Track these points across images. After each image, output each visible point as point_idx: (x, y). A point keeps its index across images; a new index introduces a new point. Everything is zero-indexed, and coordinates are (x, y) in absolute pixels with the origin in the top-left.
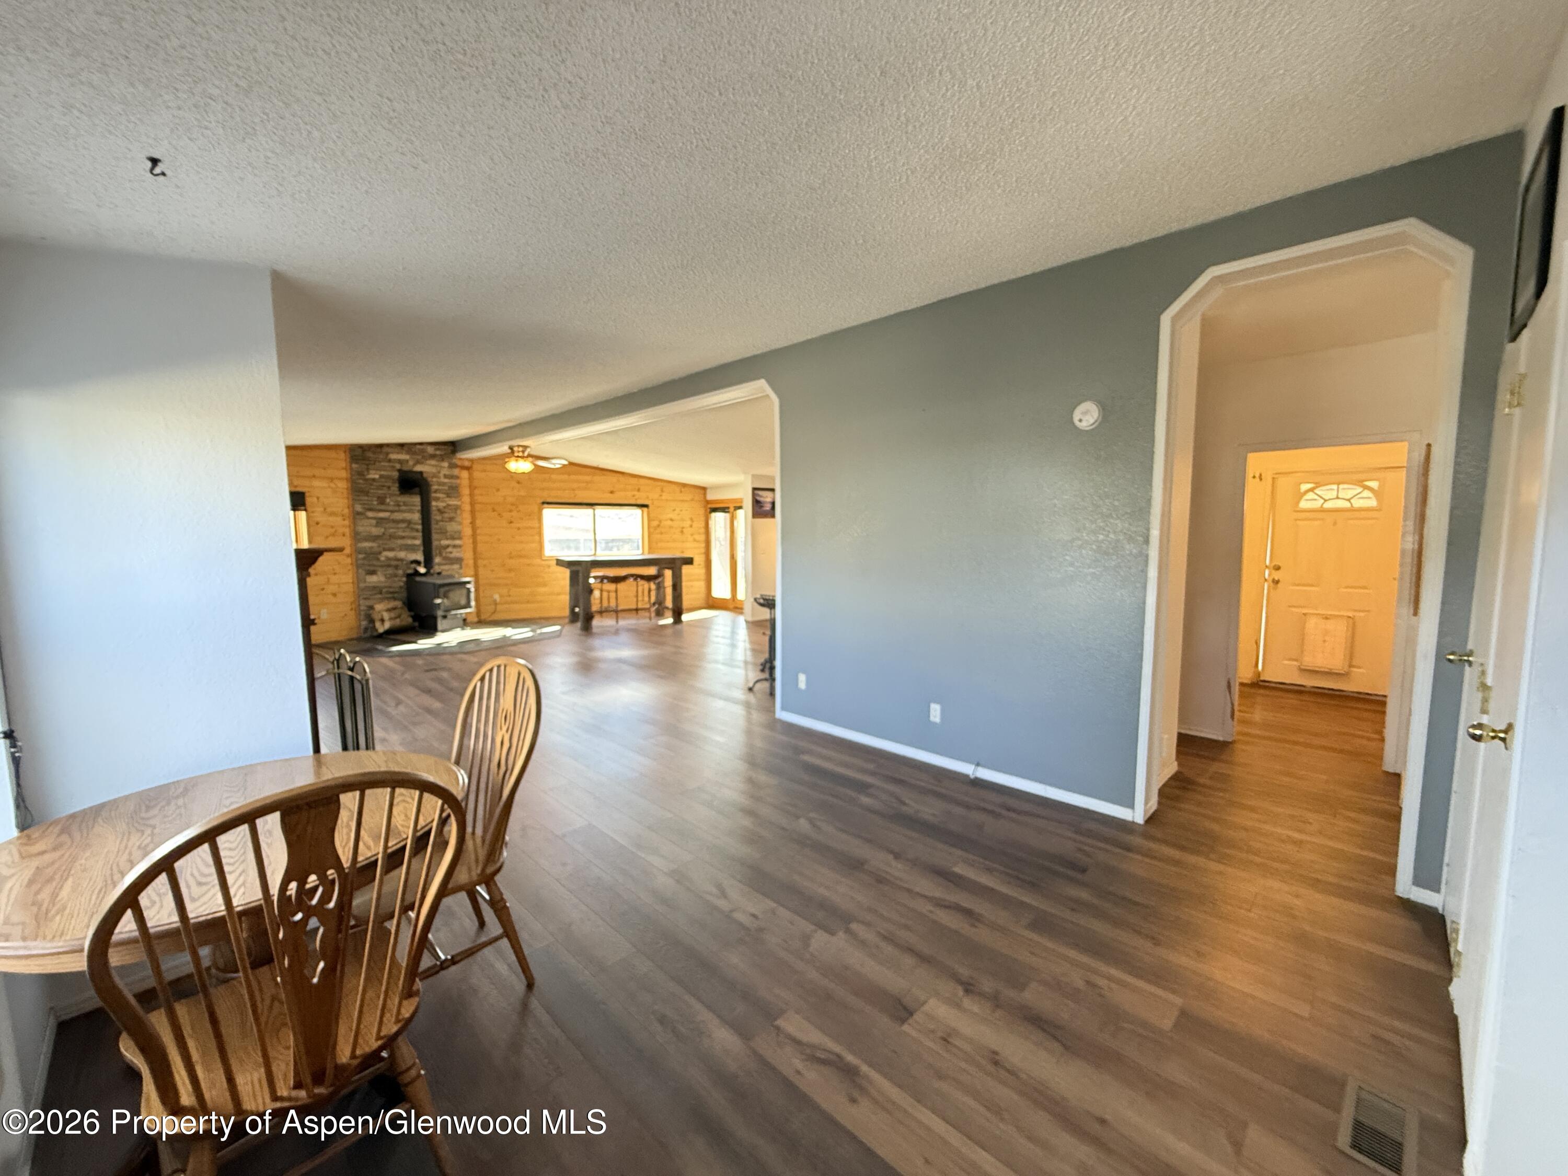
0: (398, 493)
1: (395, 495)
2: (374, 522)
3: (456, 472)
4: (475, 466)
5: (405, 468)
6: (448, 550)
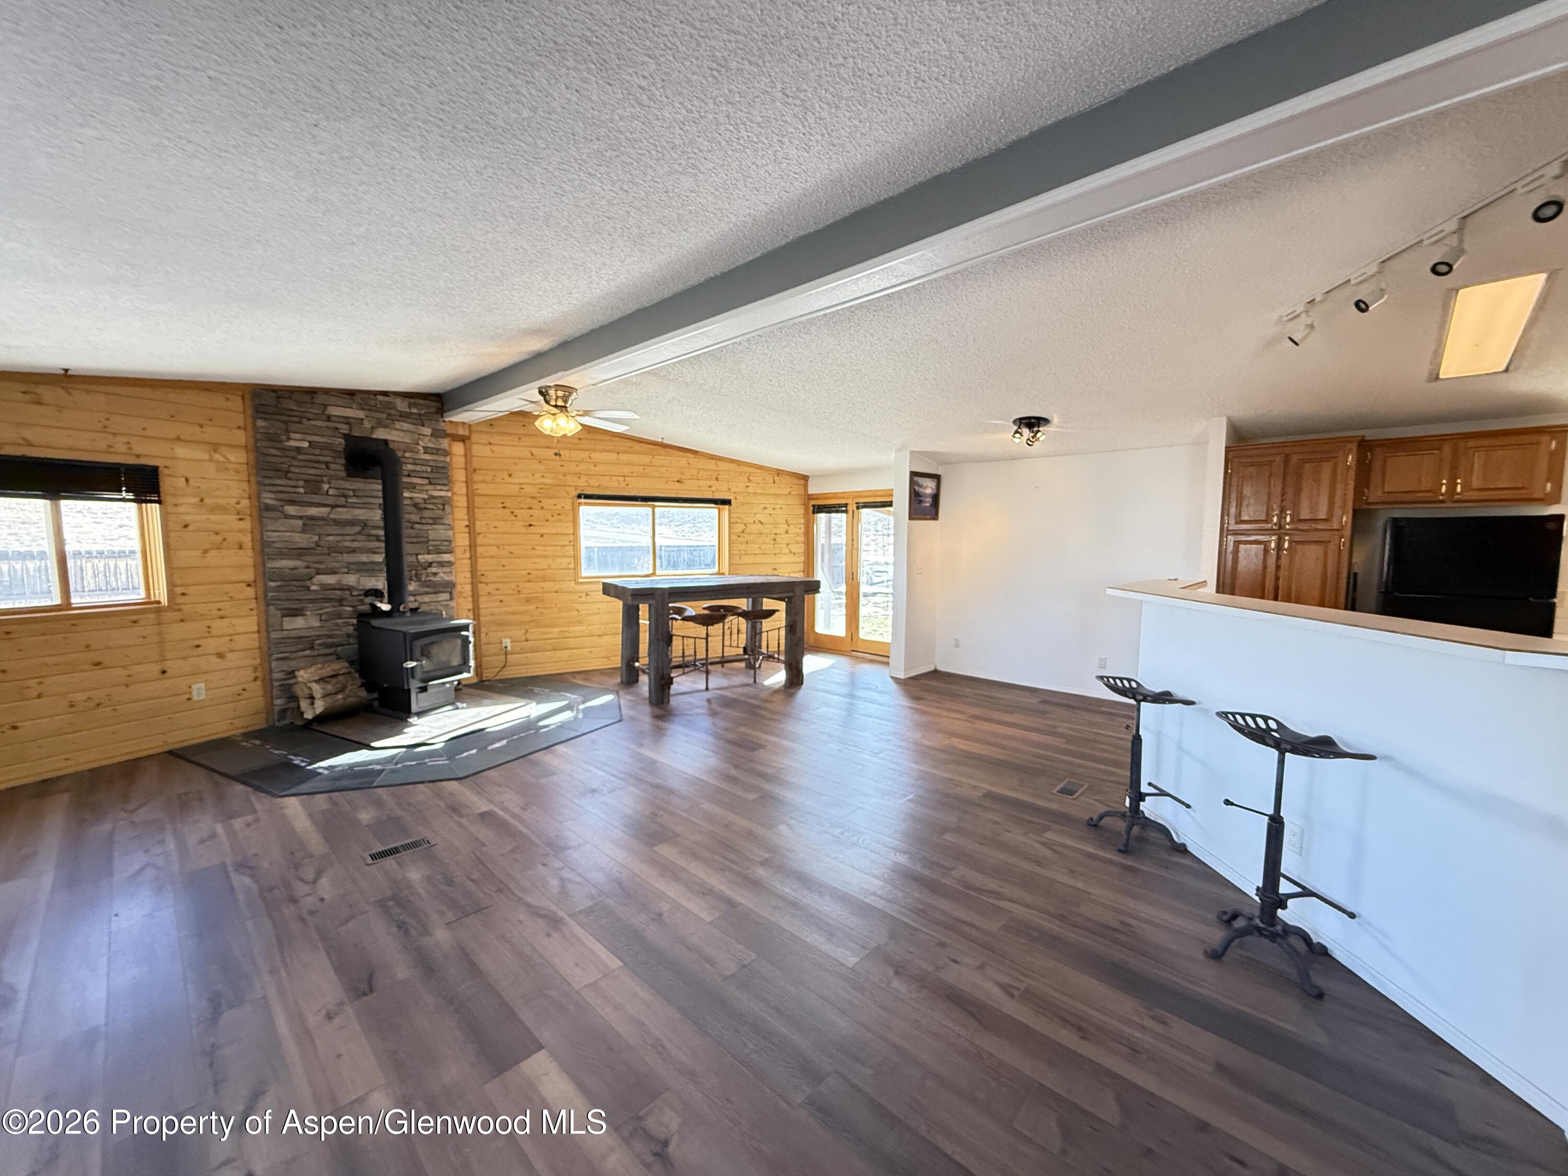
0: (343, 474)
1: (338, 478)
2: (299, 523)
3: (445, 443)
4: (474, 437)
5: (356, 433)
6: (430, 570)
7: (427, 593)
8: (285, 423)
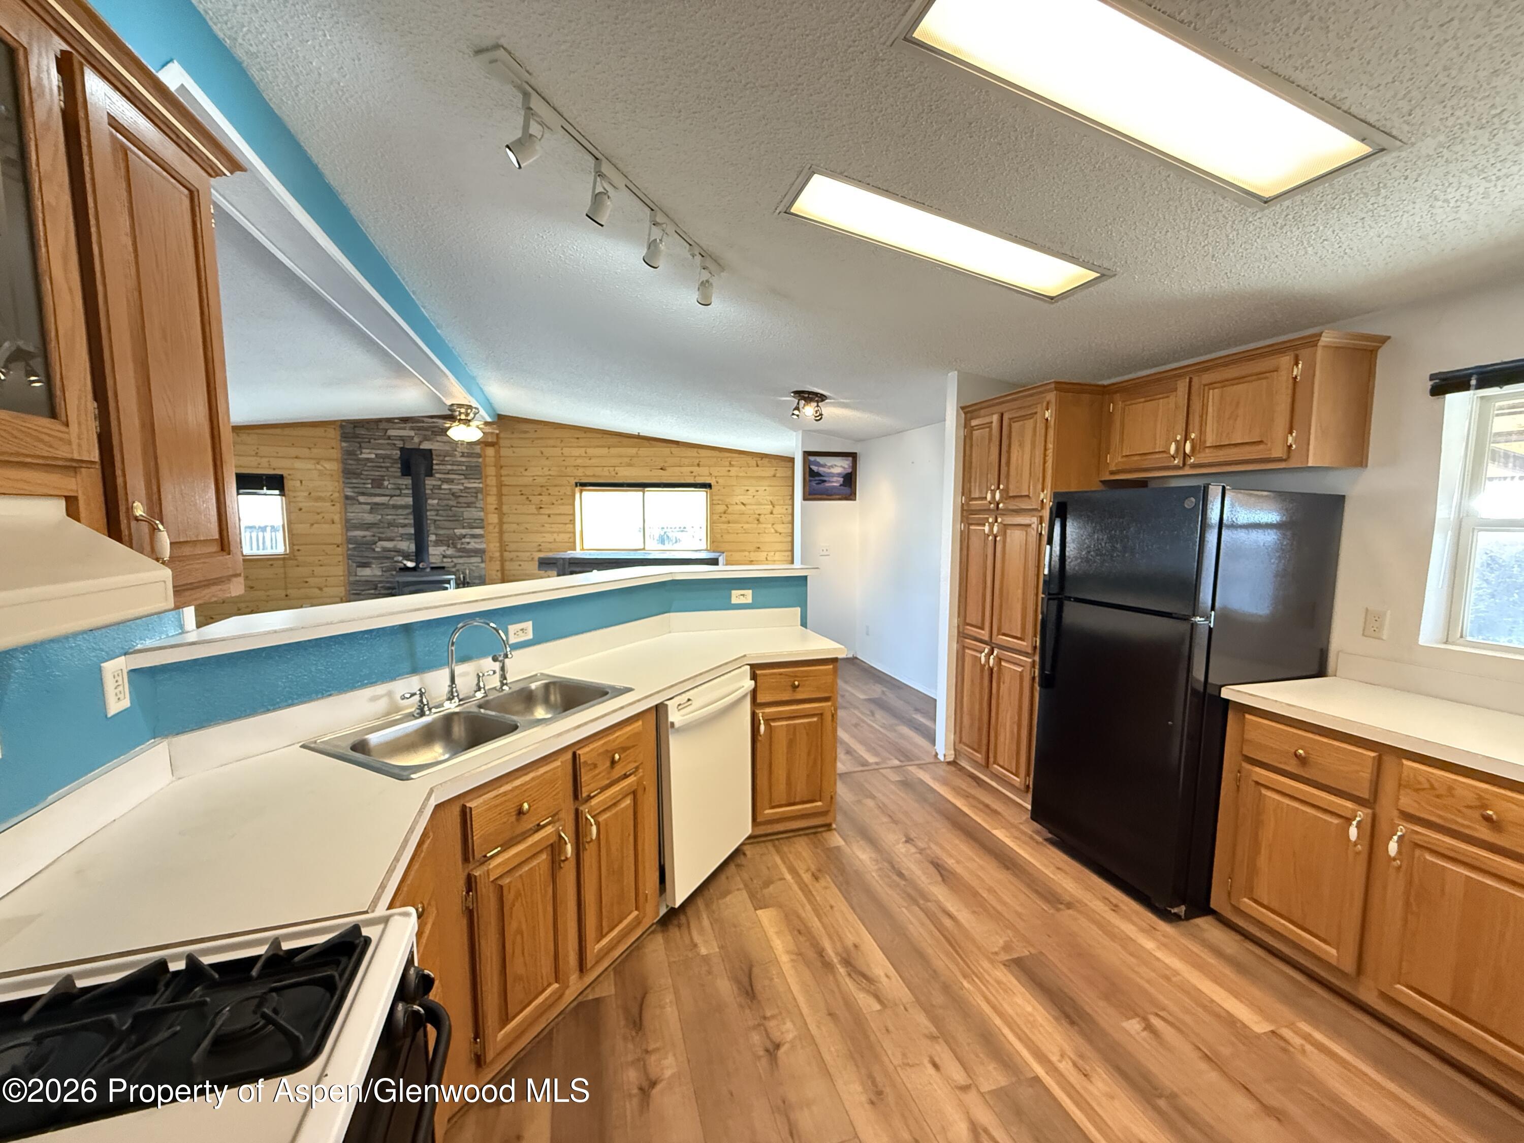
0: (399, 474)
1: (396, 477)
2: (369, 507)
3: (478, 448)
4: (502, 443)
5: (408, 446)
6: (464, 540)
7: (461, 557)
8: (359, 443)
